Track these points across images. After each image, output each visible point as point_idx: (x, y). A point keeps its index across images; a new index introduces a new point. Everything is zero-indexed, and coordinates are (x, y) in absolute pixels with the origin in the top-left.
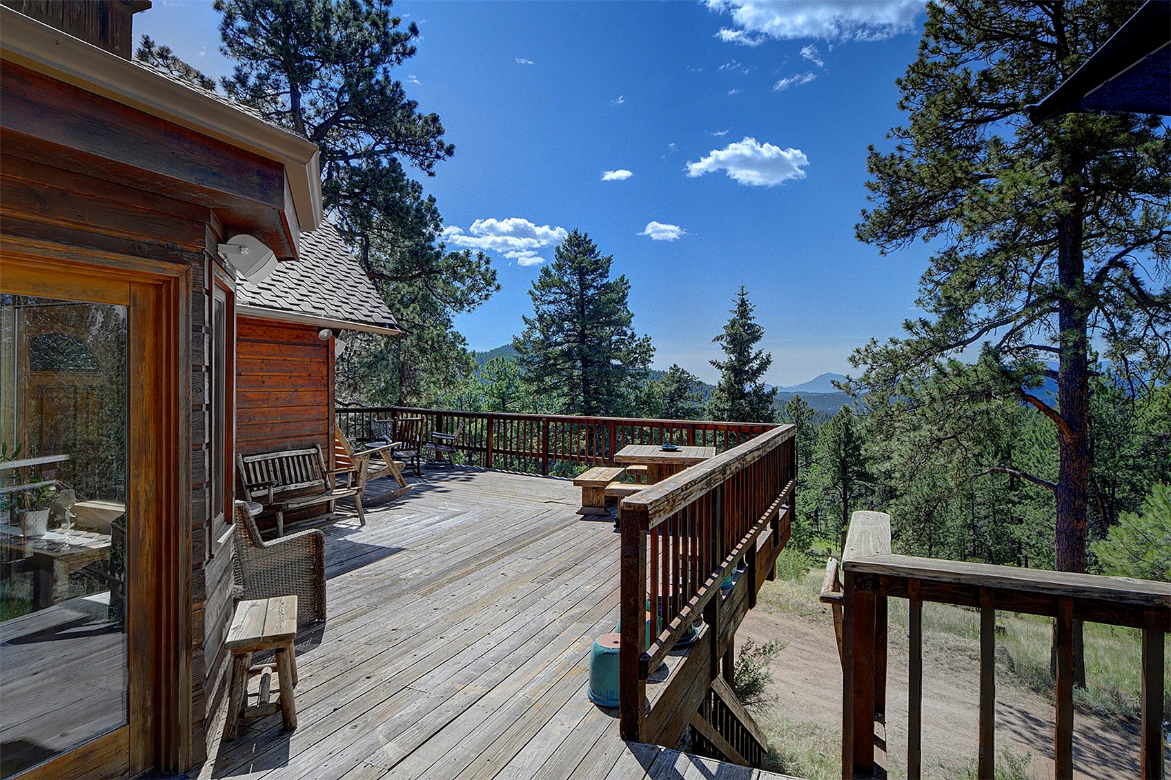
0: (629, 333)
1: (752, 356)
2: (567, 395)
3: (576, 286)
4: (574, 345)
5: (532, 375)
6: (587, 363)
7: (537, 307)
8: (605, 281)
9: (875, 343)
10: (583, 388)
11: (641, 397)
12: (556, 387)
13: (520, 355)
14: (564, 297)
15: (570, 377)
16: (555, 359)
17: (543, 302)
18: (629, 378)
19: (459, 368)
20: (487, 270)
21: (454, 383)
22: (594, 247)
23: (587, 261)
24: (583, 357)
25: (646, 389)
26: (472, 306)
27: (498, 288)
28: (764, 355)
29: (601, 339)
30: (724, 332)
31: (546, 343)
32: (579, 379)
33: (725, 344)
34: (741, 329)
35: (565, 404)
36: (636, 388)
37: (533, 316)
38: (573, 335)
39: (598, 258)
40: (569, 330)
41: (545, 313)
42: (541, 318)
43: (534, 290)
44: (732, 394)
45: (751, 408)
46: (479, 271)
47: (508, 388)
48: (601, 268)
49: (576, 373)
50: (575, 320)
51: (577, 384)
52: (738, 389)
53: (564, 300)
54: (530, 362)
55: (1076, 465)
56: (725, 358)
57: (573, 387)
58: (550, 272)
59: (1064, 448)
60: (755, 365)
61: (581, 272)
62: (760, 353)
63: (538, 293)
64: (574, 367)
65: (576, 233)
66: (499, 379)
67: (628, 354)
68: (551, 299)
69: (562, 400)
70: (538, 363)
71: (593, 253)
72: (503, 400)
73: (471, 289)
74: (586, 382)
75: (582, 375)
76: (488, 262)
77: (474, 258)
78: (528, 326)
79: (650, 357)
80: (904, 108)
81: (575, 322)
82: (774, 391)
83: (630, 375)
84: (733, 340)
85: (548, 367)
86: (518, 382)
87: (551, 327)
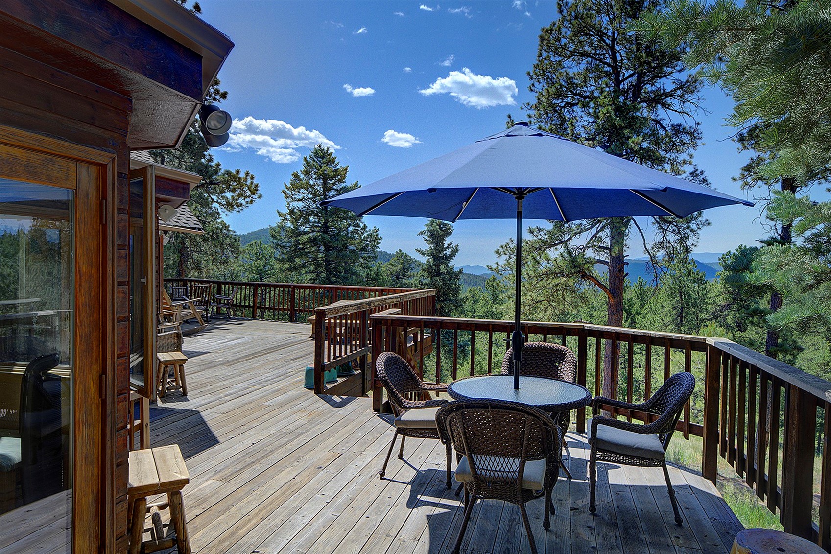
0: (362, 225)
1: (445, 246)
2: (313, 272)
3: (320, 188)
4: (319, 234)
5: (286, 257)
6: (328, 248)
7: (289, 204)
8: (343, 185)
9: (512, 241)
10: (326, 267)
11: (371, 275)
12: (303, 266)
13: (275, 241)
14: (310, 196)
15: (315, 259)
16: (304, 244)
17: (294, 200)
18: (361, 260)
19: (232, 252)
20: (252, 183)
21: (228, 262)
22: (334, 159)
23: (328, 169)
24: (325, 243)
25: (375, 269)
26: (241, 208)
27: (260, 197)
28: (454, 245)
29: (340, 229)
30: (425, 229)
31: (296, 233)
32: (323, 260)
33: (427, 237)
34: (438, 227)
35: (312, 279)
36: (368, 267)
37: (285, 211)
38: (318, 226)
39: (338, 167)
40: (315, 222)
41: (295, 208)
42: (292, 212)
43: (286, 190)
44: (431, 273)
45: (443, 283)
46: (246, 184)
47: (264, 266)
48: (340, 175)
49: (320, 255)
50: (320, 214)
51: (321, 264)
52: (435, 270)
53: (310, 199)
54: (283, 247)
55: (615, 317)
56: (427, 247)
57: (318, 265)
58: (300, 176)
59: (610, 307)
60: (448, 252)
61: (325, 178)
62: (451, 244)
63: (289, 192)
64: (319, 251)
65: (320, 146)
66: (258, 258)
67: (361, 242)
68: (300, 197)
69: (309, 276)
70: (290, 247)
71: (334, 163)
72: (261, 275)
73: (239, 196)
74: (328, 263)
75: (324, 257)
76: (252, 178)
77: (242, 175)
78: (281, 218)
79: (377, 244)
80: (532, 90)
81: (320, 216)
82: (461, 272)
83: (362, 258)
84: (432, 235)
85: (297, 251)
86: (273, 261)
87: (299, 220)
